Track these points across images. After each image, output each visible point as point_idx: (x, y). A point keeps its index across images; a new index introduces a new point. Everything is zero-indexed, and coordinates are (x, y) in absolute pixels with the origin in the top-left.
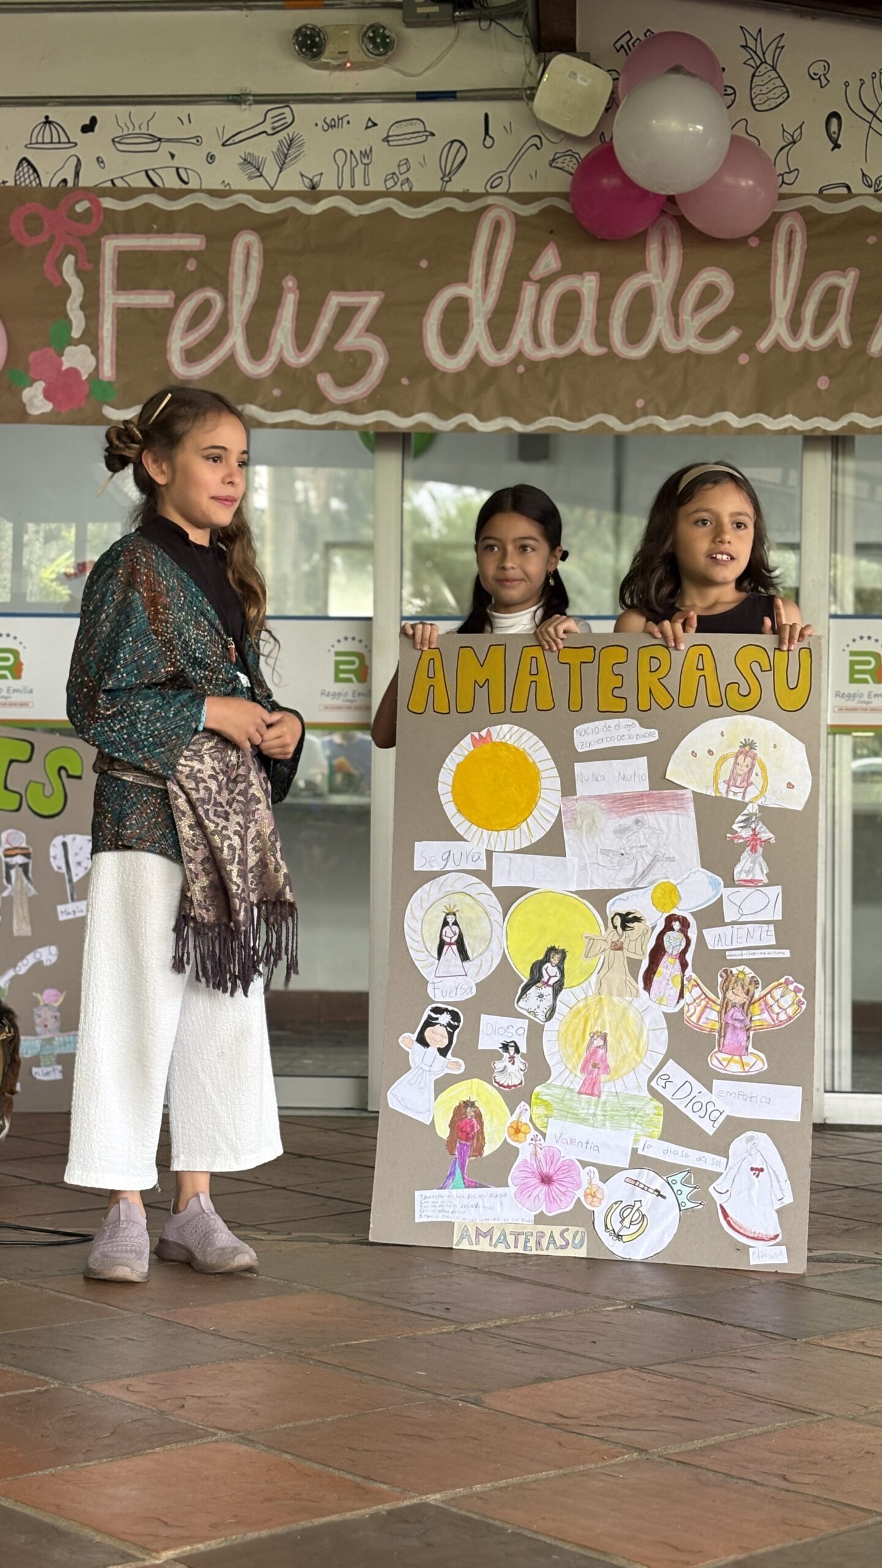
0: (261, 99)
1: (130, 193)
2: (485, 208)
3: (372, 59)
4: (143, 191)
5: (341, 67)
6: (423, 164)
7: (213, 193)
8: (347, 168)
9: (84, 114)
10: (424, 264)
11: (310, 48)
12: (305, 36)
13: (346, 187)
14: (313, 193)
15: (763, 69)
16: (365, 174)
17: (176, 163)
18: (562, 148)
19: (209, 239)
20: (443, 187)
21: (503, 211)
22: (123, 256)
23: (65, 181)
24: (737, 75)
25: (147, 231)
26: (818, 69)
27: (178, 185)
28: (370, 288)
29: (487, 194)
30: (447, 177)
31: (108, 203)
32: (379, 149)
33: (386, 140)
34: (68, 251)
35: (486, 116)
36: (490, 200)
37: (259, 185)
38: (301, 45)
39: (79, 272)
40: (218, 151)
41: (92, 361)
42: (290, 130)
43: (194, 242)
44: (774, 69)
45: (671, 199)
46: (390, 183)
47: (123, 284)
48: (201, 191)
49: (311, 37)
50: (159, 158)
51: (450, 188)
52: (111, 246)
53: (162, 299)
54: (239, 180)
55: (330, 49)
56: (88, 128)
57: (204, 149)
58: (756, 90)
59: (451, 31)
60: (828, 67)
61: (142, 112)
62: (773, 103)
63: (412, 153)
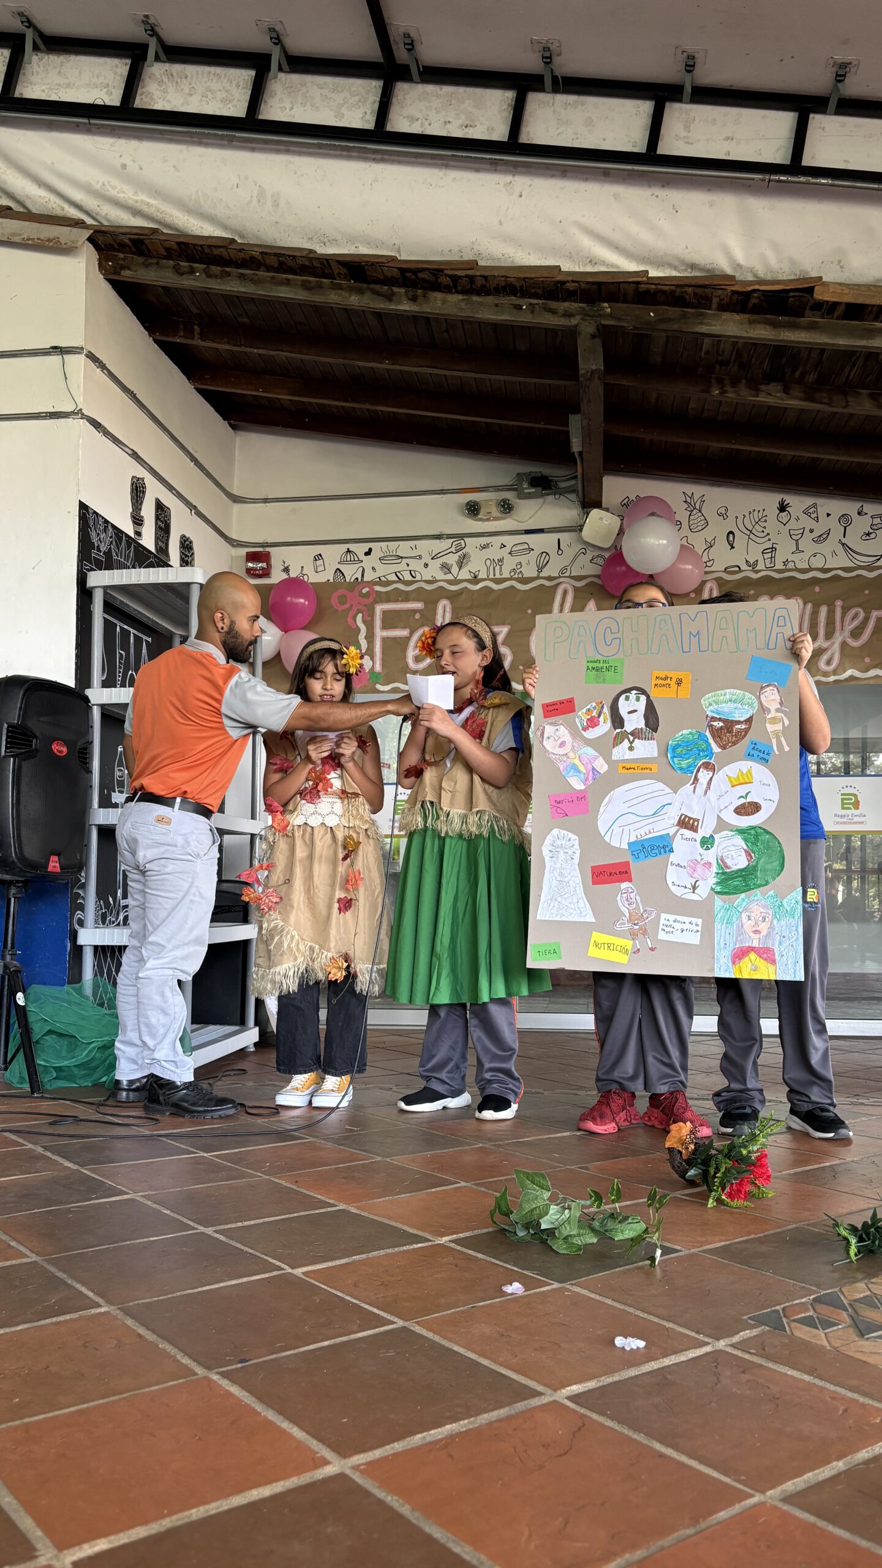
0: (449, 536)
1: (388, 583)
2: (560, 584)
3: (503, 515)
4: (394, 582)
5: (488, 520)
6: (528, 564)
7: (428, 582)
8: (492, 567)
9: (365, 547)
10: (529, 611)
11: (473, 511)
12: (471, 506)
13: (491, 576)
14: (475, 580)
15: (694, 512)
16: (501, 570)
17: (410, 568)
18: (596, 553)
19: (425, 604)
20: (538, 575)
21: (567, 585)
22: (385, 613)
23: (357, 579)
24: (682, 515)
25: (396, 601)
26: (722, 511)
27: (410, 578)
28: (503, 624)
29: (560, 577)
30: (540, 569)
31: (378, 588)
32: (508, 559)
33: (510, 553)
34: (359, 611)
35: (559, 540)
36: (561, 580)
37: (449, 577)
38: (469, 510)
39: (364, 622)
40: (430, 562)
41: (371, 663)
42: (464, 551)
43: (419, 605)
44: (700, 511)
45: (651, 576)
46: (513, 574)
47: (385, 626)
48: (421, 581)
49: (474, 506)
50: (402, 566)
51: (542, 575)
52: (379, 609)
53: (404, 633)
54: (440, 575)
55: (483, 511)
56: (368, 553)
57: (423, 561)
58: (691, 522)
59: (541, 500)
60: (727, 510)
61: (393, 545)
62: (700, 528)
63: (523, 559)
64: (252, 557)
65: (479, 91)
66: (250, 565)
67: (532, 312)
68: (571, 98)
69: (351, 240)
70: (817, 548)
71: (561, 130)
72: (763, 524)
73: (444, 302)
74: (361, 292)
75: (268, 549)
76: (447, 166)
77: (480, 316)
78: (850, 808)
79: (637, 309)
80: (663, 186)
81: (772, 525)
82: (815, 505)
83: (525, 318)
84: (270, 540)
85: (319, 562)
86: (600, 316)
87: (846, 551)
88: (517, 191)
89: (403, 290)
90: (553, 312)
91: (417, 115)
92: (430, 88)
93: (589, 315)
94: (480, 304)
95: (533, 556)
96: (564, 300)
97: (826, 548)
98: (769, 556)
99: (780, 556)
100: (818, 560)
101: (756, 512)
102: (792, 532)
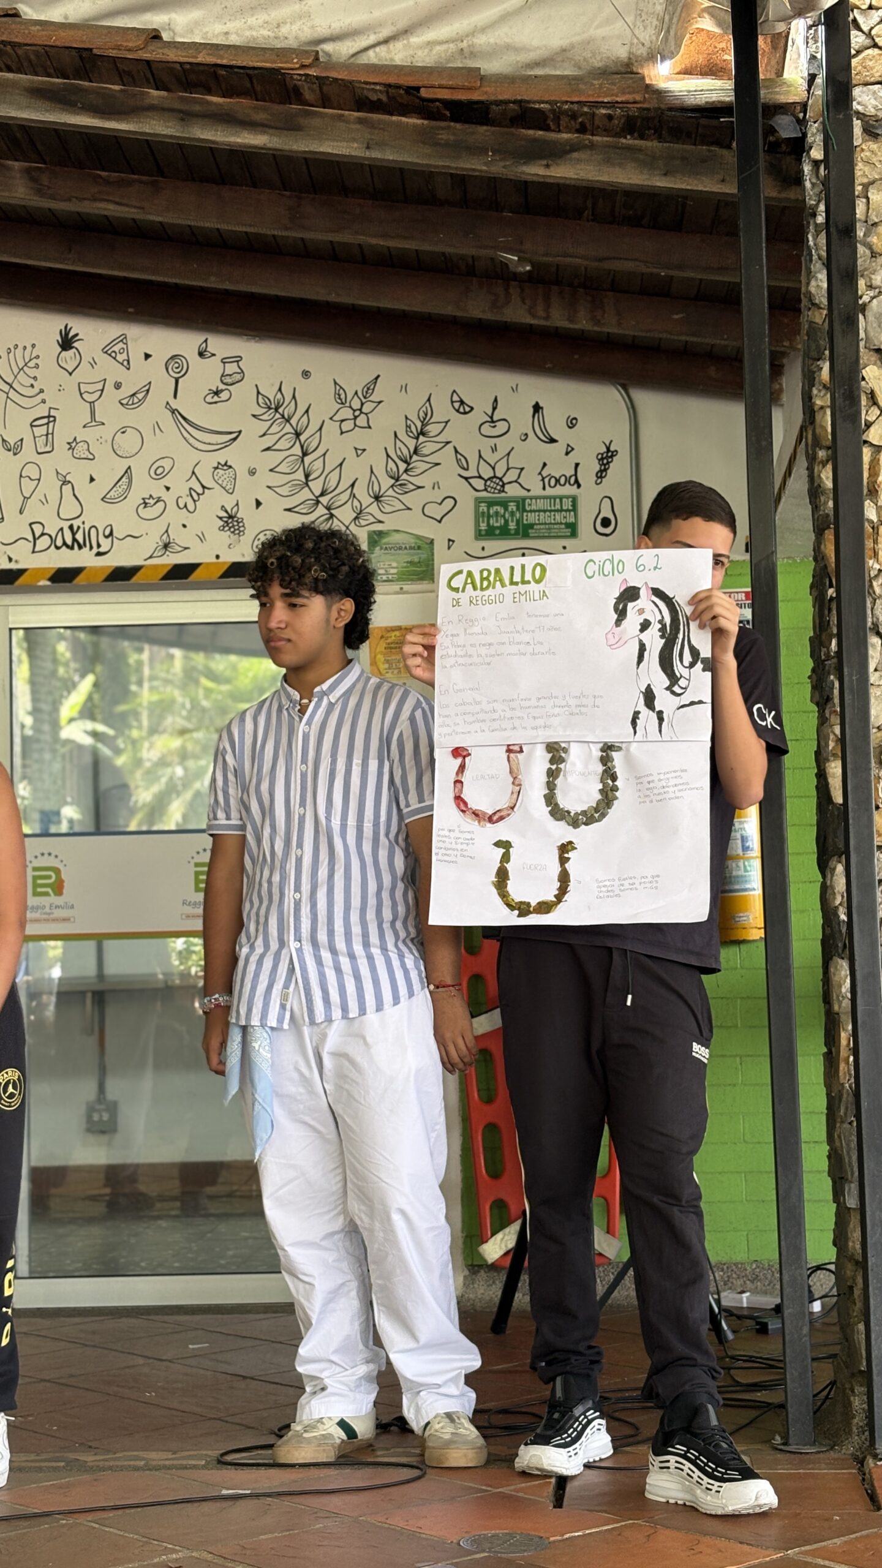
70: (129, 417)
81: (48, 374)
82: (123, 339)
87: (176, 421)
97: (141, 417)
98: (43, 430)
99: (62, 433)
100: (127, 444)
101: (19, 351)
102: (83, 388)
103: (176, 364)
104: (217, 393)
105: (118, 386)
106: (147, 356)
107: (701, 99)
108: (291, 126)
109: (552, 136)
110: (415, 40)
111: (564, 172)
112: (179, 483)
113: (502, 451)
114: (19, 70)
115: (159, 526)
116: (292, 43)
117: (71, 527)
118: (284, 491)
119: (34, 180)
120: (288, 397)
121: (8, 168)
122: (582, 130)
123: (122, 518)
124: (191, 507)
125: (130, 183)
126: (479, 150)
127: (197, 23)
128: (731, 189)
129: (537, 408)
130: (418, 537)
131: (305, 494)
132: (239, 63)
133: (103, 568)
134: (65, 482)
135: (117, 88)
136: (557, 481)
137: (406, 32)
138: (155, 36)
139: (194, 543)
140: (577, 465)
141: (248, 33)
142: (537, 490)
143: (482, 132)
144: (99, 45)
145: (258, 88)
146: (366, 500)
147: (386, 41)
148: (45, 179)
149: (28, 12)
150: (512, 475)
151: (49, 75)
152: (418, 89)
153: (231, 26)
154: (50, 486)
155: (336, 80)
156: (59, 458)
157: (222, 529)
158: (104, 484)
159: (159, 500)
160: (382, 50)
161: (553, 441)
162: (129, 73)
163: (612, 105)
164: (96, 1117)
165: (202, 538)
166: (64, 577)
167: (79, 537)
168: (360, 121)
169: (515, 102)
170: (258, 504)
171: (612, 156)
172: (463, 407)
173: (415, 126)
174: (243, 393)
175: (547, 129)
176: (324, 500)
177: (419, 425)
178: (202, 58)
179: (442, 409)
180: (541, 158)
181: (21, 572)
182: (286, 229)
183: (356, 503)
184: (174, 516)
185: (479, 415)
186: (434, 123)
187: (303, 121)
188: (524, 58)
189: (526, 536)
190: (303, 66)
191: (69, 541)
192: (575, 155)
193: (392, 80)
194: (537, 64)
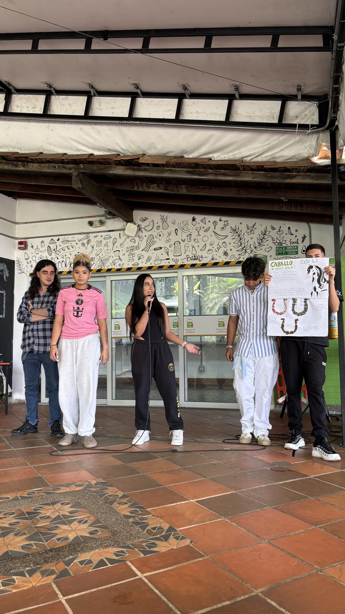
0: (84, 233)
3: (101, 226)
5: (95, 227)
6: (110, 242)
8: (98, 244)
9: (57, 238)
15: (164, 222)
16: (101, 244)
17: (72, 245)
18: (132, 238)
23: (55, 249)
24: (160, 223)
26: (173, 221)
27: (72, 248)
30: (113, 244)
32: (103, 240)
33: (104, 239)
35: (119, 234)
37: (84, 247)
38: (90, 224)
42: (89, 238)
44: (166, 222)
46: (105, 246)
49: (91, 223)
50: (69, 244)
51: (114, 246)
54: (81, 247)
55: (94, 224)
56: (58, 240)
57: (76, 242)
58: (163, 226)
59: (114, 220)
60: (175, 221)
61: (66, 237)
62: (166, 228)
63: (108, 241)
64: (20, 243)
65: (36, 96)
66: (20, 246)
67: (59, 169)
68: (64, 97)
69: (6, 147)
70: (206, 234)
71: (62, 108)
72: (187, 226)
73: (33, 166)
74: (8, 164)
75: (27, 240)
76: (29, 121)
77: (43, 171)
78: (221, 327)
79: (91, 166)
80: (94, 125)
81: (190, 226)
82: (205, 218)
83: (57, 171)
84: (27, 237)
85: (43, 244)
86: (80, 169)
87: (215, 234)
88: (51, 129)
89: (21, 163)
90: (65, 168)
91: (19, 105)
92: (22, 96)
93: (76, 169)
94: (44, 166)
95: (112, 239)
96: (68, 164)
97: (208, 234)
98: (189, 237)
99: (193, 237)
100: (205, 238)
101: (185, 222)
102: (197, 228)
103: (215, 223)
104: (223, 228)
105: (203, 228)
106: (209, 221)
107: (324, 164)
108: (238, 175)
109: (292, 174)
110: (263, 156)
111: (294, 181)
112: (216, 247)
113: (281, 237)
114: (184, 168)
115: (212, 255)
116: (238, 158)
117: (194, 256)
118: (236, 247)
119: (187, 189)
120: (237, 228)
121: (182, 187)
122: (298, 172)
123: (204, 253)
124: (218, 251)
125: (205, 188)
126: (276, 177)
127: (219, 156)
128: (330, 182)
129: (289, 228)
130: (264, 255)
131: (241, 247)
132: (227, 163)
133: (200, 264)
134: (193, 247)
135: (203, 170)
136: (293, 243)
137: (261, 154)
138: (210, 159)
139: (218, 258)
140: (298, 239)
141: (229, 157)
142: (289, 245)
143: (277, 174)
144: (199, 162)
145: (231, 168)
146: (253, 248)
147: (257, 157)
148: (189, 189)
149: (186, 156)
150: (284, 242)
151: (190, 168)
152: (263, 166)
153: (225, 156)
154: (190, 248)
155: (246, 165)
156: (192, 243)
157: (224, 255)
158: (201, 247)
159: (211, 250)
160: (256, 159)
161: (292, 234)
162: (205, 167)
163: (304, 167)
164: (201, 369)
165: (220, 257)
166: (193, 266)
167: (196, 258)
168: (252, 173)
169: (284, 167)
170: (231, 250)
171: (304, 177)
172: (273, 228)
173: (263, 173)
174: (228, 228)
175: (291, 172)
176: (244, 248)
177: (264, 232)
178: (220, 163)
179: (269, 229)
180: (289, 178)
181: (185, 265)
182: (237, 195)
183: (251, 249)
184: (214, 253)
185: (277, 230)
186: (267, 173)
187: (240, 174)
188: (285, 158)
189: (287, 254)
190: (240, 163)
191: (194, 259)
192: (296, 177)
193: (258, 165)
194: (288, 159)
